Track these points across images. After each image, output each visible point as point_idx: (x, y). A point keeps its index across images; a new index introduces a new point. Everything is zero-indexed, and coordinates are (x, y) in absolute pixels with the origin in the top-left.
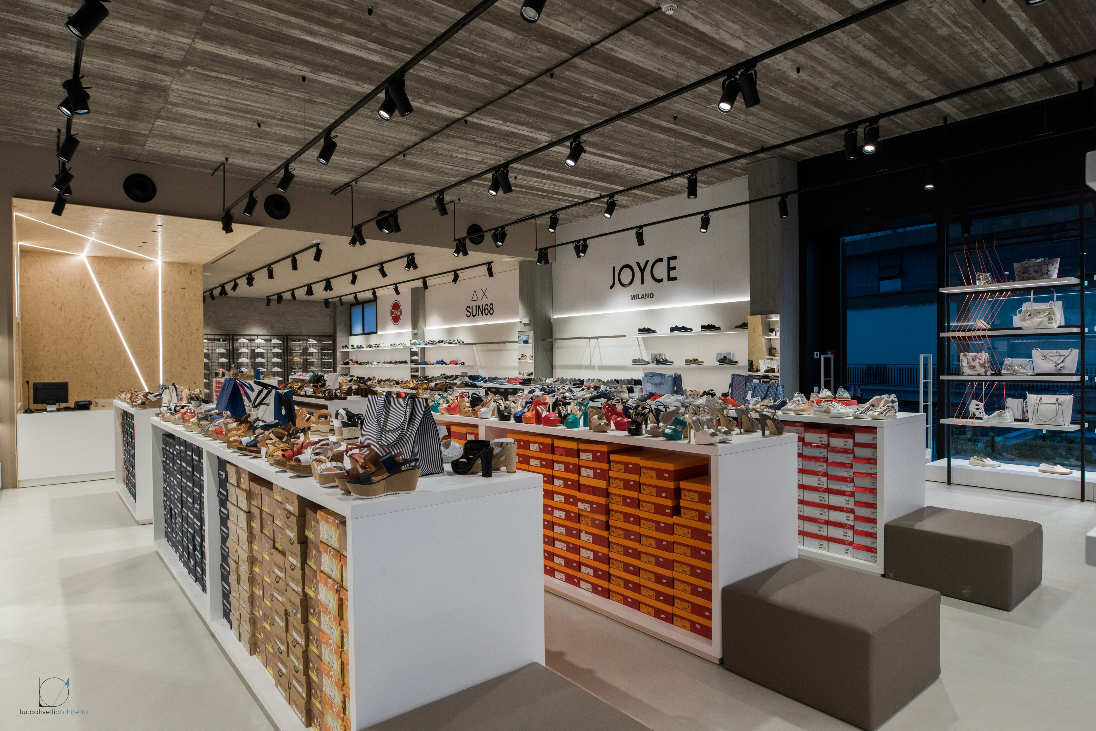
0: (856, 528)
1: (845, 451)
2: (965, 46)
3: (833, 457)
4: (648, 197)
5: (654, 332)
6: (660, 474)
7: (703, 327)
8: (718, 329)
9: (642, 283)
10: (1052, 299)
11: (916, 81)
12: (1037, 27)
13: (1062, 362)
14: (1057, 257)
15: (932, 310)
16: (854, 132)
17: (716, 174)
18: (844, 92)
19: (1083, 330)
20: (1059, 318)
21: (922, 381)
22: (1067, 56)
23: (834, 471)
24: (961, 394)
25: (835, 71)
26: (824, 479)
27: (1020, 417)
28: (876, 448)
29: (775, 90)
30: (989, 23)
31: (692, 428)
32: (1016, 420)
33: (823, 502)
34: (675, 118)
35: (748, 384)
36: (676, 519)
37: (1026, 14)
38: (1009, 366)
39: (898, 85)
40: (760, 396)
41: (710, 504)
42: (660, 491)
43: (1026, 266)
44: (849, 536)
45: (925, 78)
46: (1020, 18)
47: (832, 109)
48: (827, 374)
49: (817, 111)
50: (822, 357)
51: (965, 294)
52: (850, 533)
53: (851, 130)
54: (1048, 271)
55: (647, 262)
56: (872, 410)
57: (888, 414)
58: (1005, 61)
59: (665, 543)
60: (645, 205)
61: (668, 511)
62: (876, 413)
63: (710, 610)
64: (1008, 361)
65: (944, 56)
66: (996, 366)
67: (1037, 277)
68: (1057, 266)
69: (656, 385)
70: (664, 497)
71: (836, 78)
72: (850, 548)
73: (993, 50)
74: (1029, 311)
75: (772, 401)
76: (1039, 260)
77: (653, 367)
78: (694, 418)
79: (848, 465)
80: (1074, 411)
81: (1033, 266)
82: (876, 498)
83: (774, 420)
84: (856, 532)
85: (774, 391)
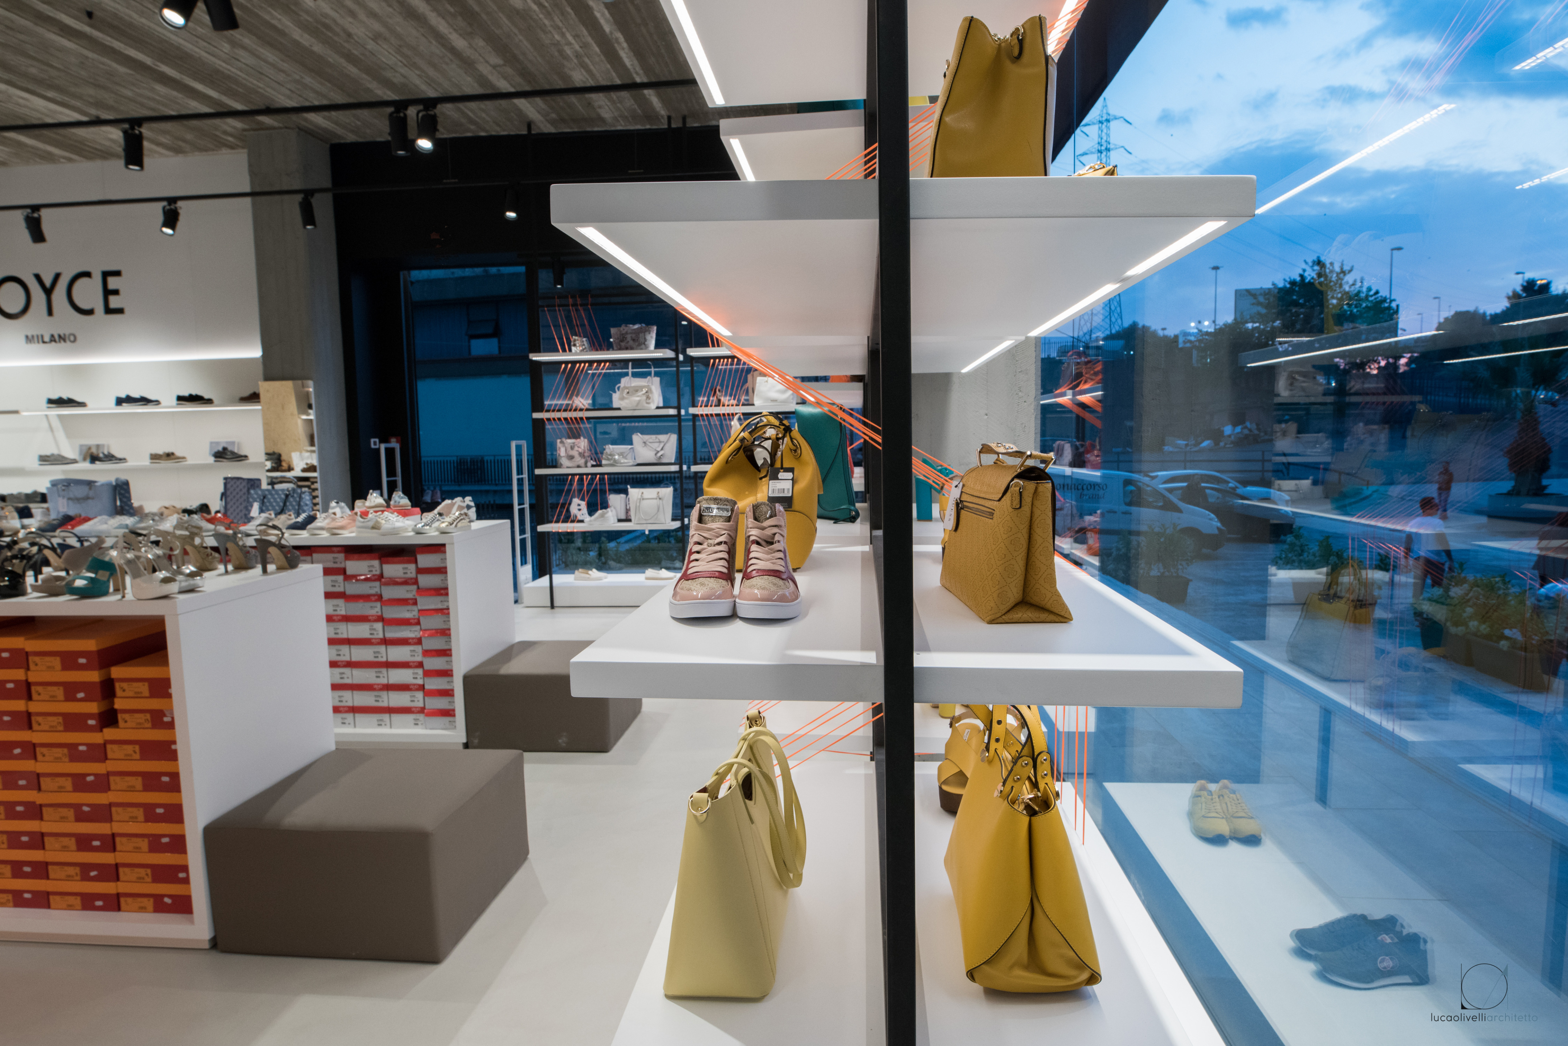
0: (427, 687)
1: (405, 582)
2: (545, 32)
3: (389, 593)
4: (50, 153)
5: (82, 405)
6: (69, 660)
7: (180, 399)
8: (209, 402)
9: (50, 312)
10: (649, 374)
11: (487, 62)
12: (622, 34)
13: (662, 449)
14: (653, 324)
15: (524, 383)
16: (402, 115)
17: (189, 136)
18: (390, 50)
19: (679, 412)
20: (657, 399)
21: (515, 477)
22: (653, 80)
23: (391, 613)
24: (560, 492)
25: (373, 15)
26: (379, 626)
27: (623, 517)
28: (446, 573)
29: (279, 17)
30: (569, 10)
31: (126, 573)
32: (620, 521)
33: (380, 659)
34: (90, 15)
35: (252, 492)
36: (109, 733)
37: (609, 13)
38: (610, 455)
39: (467, 64)
40: (274, 509)
41: (170, 696)
42: (70, 691)
43: (624, 332)
44: (418, 699)
45: (501, 62)
46: (603, 15)
47: (374, 71)
48: (391, 472)
49: (353, 70)
50: (383, 447)
51: (560, 363)
52: (419, 695)
53: (397, 111)
54: (645, 340)
55: (57, 276)
56: (438, 520)
57: (459, 525)
58: (592, 67)
59: (90, 779)
60: (47, 169)
61: (91, 722)
62: (444, 525)
63: (185, 868)
64: (610, 448)
65: (521, 37)
66: (596, 457)
67: (634, 346)
68: (654, 335)
69: (77, 500)
70: (81, 700)
71: (377, 26)
72: (421, 717)
73: (577, 47)
74: (626, 388)
75: (293, 516)
76: (636, 326)
77: (84, 470)
78: (130, 556)
79: (411, 602)
80: (675, 505)
81: (630, 333)
82: (449, 642)
83: (281, 547)
84: (428, 693)
85: (295, 501)
